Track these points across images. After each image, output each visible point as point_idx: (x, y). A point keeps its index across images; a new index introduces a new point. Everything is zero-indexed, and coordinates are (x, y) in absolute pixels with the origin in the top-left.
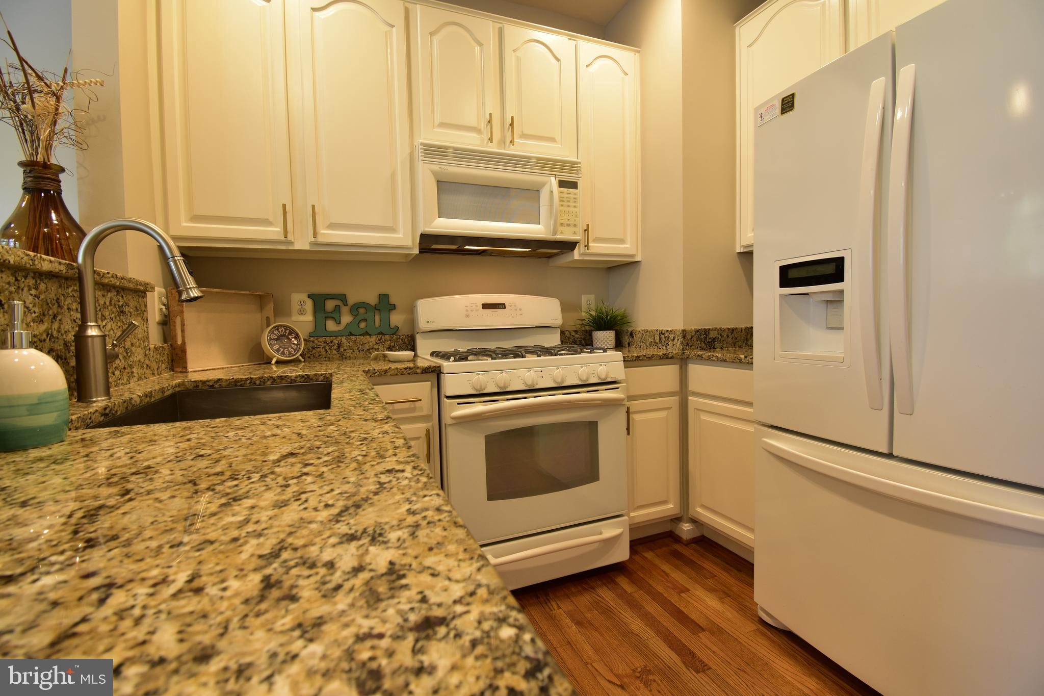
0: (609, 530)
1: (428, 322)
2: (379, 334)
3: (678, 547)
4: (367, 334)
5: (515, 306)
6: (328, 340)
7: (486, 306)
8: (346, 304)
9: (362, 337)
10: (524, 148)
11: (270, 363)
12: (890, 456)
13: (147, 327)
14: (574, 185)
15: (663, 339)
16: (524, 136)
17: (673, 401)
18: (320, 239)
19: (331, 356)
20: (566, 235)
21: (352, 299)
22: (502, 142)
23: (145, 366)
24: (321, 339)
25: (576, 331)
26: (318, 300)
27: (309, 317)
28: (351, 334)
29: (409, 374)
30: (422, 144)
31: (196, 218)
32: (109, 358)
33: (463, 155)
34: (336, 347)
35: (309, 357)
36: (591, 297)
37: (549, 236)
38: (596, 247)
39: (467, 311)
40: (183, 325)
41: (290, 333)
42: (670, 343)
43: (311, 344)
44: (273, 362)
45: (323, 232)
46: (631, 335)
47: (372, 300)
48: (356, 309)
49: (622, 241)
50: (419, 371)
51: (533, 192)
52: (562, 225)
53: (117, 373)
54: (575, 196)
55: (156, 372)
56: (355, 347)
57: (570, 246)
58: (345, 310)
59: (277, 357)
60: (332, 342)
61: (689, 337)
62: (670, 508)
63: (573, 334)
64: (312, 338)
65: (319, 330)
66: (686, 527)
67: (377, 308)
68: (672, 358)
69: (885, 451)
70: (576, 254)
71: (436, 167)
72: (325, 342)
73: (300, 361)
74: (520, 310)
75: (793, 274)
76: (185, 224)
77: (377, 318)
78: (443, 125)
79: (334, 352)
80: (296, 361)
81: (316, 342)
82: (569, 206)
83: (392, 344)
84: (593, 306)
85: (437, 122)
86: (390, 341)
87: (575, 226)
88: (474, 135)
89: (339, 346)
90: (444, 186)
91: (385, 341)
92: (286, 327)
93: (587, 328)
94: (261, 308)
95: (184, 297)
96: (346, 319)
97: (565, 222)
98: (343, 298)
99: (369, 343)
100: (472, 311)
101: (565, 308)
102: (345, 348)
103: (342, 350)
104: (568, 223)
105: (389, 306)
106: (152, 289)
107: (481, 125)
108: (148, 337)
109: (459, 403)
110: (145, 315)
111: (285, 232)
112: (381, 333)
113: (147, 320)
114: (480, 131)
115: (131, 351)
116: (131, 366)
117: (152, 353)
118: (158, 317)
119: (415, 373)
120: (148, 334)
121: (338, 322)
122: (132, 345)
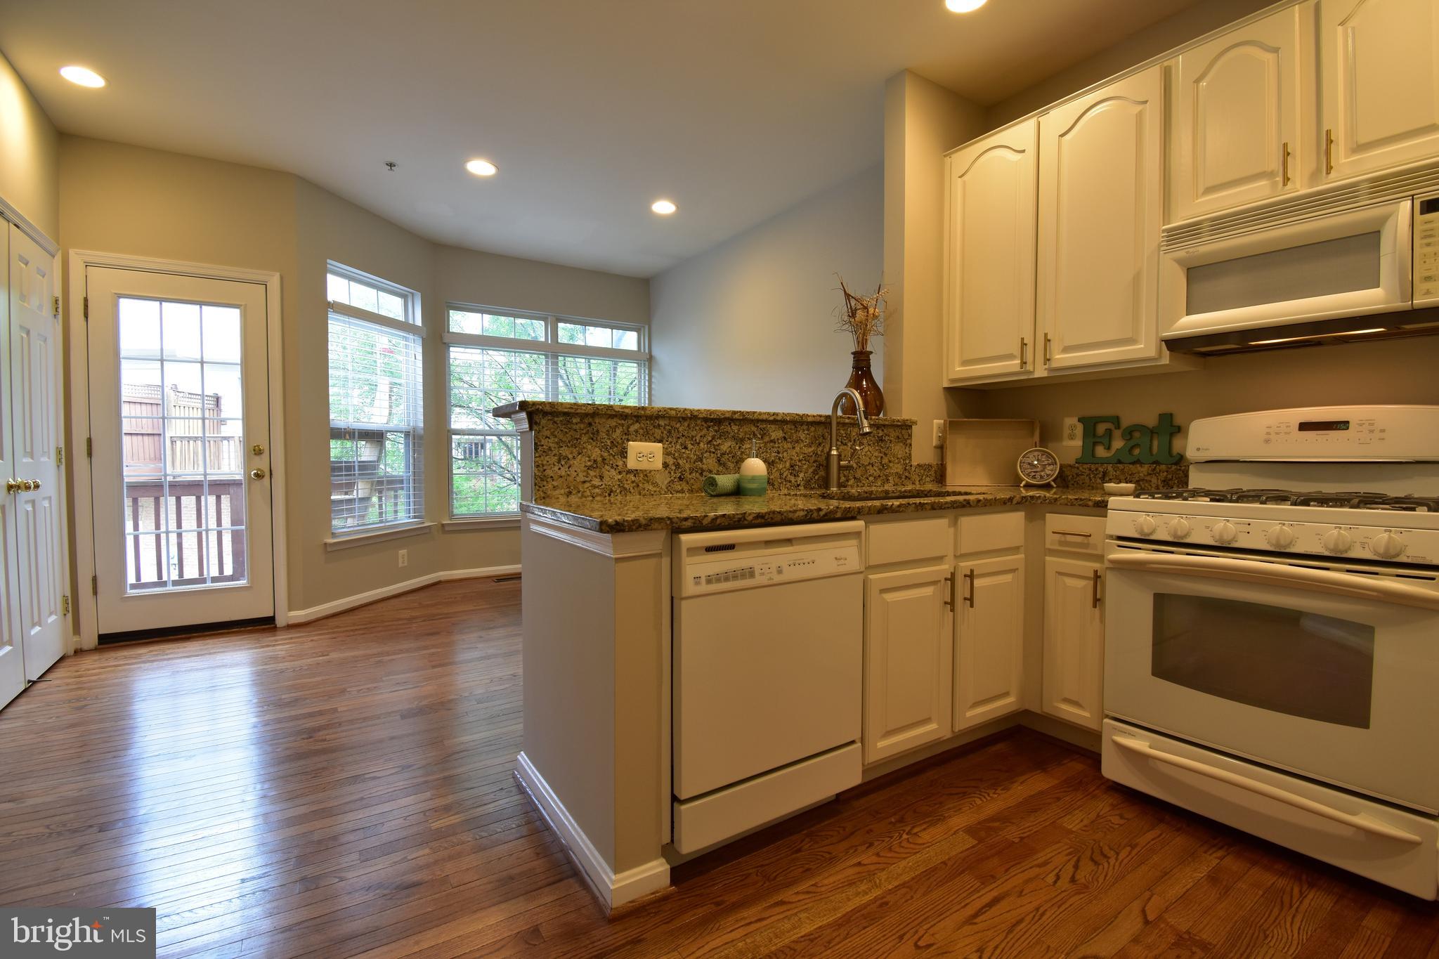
1: (1198, 449)
2: (1153, 463)
5: (1371, 425)
6: (1094, 466)
7: (1304, 426)
8: (1118, 427)
9: (1131, 466)
13: (910, 451)
16: (1362, 147)
18: (1053, 365)
19: (1094, 485)
21: (1125, 423)
24: (1085, 466)
26: (1089, 425)
27: (1078, 443)
28: (1119, 462)
29: (1080, 505)
30: (1164, 231)
31: (965, 363)
32: (840, 468)
33: (1221, 224)
34: (1101, 476)
35: (1073, 484)
37: (1400, 305)
39: (1269, 433)
40: (948, 449)
43: (1076, 471)
44: (1024, 483)
45: (1058, 357)
47: (1151, 420)
48: (1129, 433)
51: (1367, 237)
53: (871, 479)
56: (1122, 477)
58: (1117, 433)
59: (1027, 479)
60: (1097, 469)
64: (1073, 465)
65: (1088, 455)
67: (1155, 432)
72: (1090, 468)
73: (1052, 487)
74: (1383, 431)
76: (958, 369)
77: (1156, 444)
78: (1209, 190)
79: (1099, 481)
80: (1047, 487)
81: (1081, 468)
83: (1170, 476)
85: (1201, 190)
86: (1167, 472)
88: (1263, 183)
89: (1105, 474)
90: (1196, 273)
91: (1160, 471)
92: (1043, 452)
94: (1030, 433)
96: (1118, 444)
98: (1116, 421)
100: (1277, 434)
102: (1111, 477)
105: (1171, 428)
106: (915, 423)
107: (1275, 164)
108: (910, 457)
109: (1119, 546)
110: (908, 441)
111: (1024, 363)
112: (1157, 463)
113: (911, 445)
114: (1269, 175)
115: (888, 466)
116: (886, 476)
117: (913, 469)
118: (935, 442)
119: (1087, 506)
120: (910, 454)
121: (1109, 448)
122: (890, 462)
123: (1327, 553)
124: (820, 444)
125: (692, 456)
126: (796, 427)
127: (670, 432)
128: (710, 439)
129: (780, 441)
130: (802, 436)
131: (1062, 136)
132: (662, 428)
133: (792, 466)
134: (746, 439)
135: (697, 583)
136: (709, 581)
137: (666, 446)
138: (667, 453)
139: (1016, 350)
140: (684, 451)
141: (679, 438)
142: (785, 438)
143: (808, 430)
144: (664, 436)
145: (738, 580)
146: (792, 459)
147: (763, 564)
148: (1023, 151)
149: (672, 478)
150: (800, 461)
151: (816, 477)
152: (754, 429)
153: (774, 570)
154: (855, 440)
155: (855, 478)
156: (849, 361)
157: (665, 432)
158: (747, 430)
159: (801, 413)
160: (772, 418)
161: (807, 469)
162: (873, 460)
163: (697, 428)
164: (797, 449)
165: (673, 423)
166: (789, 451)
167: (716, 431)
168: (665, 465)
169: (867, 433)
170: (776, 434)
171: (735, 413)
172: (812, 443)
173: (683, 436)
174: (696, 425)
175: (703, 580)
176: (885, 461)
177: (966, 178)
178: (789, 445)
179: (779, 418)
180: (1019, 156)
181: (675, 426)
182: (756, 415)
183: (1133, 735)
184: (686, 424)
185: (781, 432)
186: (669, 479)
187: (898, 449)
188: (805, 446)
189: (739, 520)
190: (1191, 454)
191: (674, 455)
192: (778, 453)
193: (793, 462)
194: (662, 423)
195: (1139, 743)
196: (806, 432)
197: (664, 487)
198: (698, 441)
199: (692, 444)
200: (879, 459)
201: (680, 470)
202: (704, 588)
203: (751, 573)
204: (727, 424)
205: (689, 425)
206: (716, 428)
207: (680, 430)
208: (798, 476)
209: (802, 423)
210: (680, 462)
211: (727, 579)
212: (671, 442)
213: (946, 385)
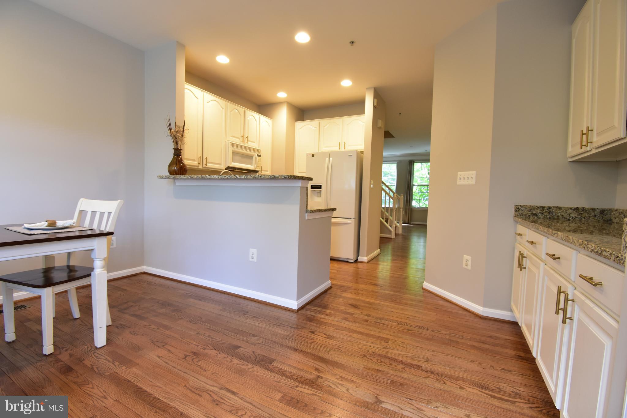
10: (250, 144)
14: (260, 156)
16: (249, 141)
18: (207, 166)
20: (257, 169)
22: (245, 143)
37: (254, 169)
38: (263, 172)
52: (256, 166)
54: (260, 159)
57: (257, 172)
71: (233, 149)
75: (313, 186)
78: (234, 137)
85: (231, 135)
87: (259, 166)
88: (239, 140)
90: (234, 153)
111: (198, 164)
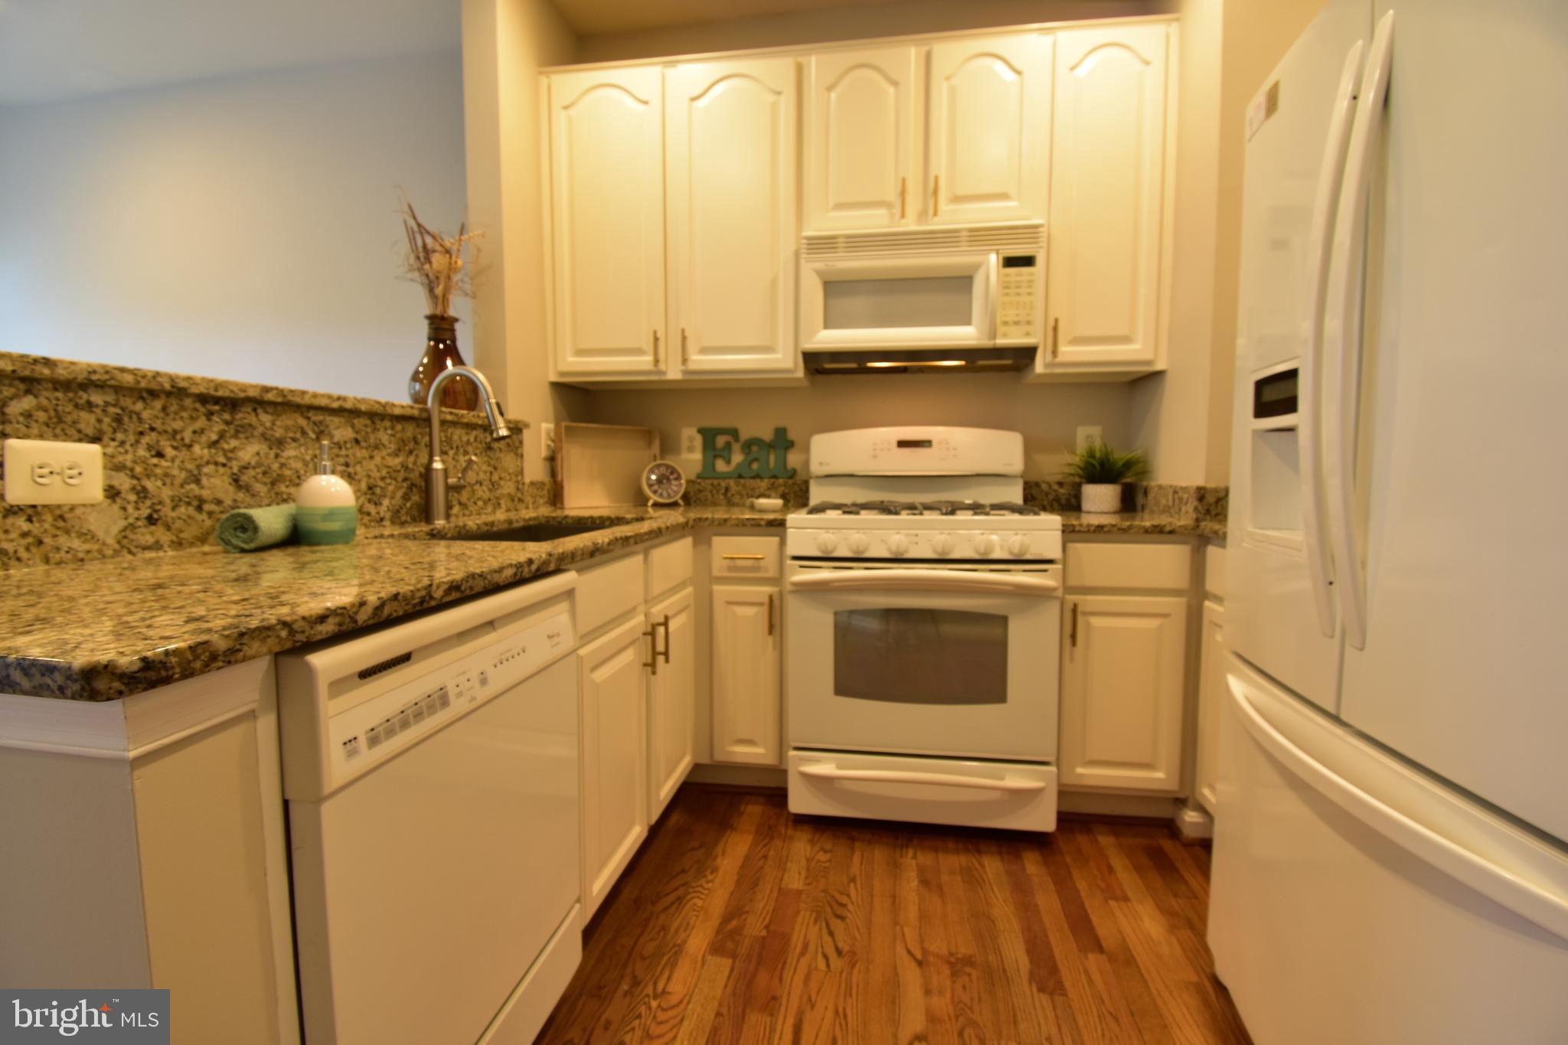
0: (1016, 779)
1: (822, 464)
2: (772, 477)
3: (1167, 844)
4: (757, 476)
5: (947, 443)
6: (715, 482)
7: (902, 444)
9: (752, 481)
10: (952, 217)
11: (646, 505)
12: (1336, 719)
13: (522, 463)
14: (1028, 261)
15: (1177, 502)
16: (957, 199)
17: (1176, 606)
18: (692, 366)
19: (716, 500)
20: (1012, 338)
21: (745, 435)
22: (923, 215)
23: (516, 499)
24: (708, 481)
25: (1061, 484)
26: (709, 436)
27: (697, 456)
28: (740, 476)
29: (752, 525)
30: (805, 238)
31: (580, 352)
32: (449, 488)
33: (857, 242)
34: (723, 491)
35: (695, 501)
36: (1095, 431)
37: (986, 343)
38: (1069, 352)
39: (875, 450)
40: (562, 461)
41: (672, 473)
42: (1184, 509)
43: (697, 487)
44: (650, 503)
45: (694, 357)
46: (1146, 492)
47: (767, 435)
48: (749, 445)
49: (1126, 339)
50: (763, 523)
51: (961, 282)
52: (1006, 323)
53: (480, 503)
54: (1030, 278)
55: (531, 506)
56: (744, 493)
57: (1026, 354)
58: (736, 447)
59: (654, 498)
60: (719, 485)
61: (1211, 499)
62: (1159, 777)
63: (1056, 487)
64: (699, 481)
65: (708, 471)
66: (1192, 817)
67: (771, 446)
68: (1171, 532)
69: (1331, 709)
70: (1039, 366)
71: (820, 266)
72: (712, 485)
73: (679, 505)
74: (955, 449)
75: (1266, 395)
76: (571, 359)
77: (772, 458)
78: (840, 206)
79: (721, 497)
81: (703, 484)
82: (1018, 294)
83: (787, 491)
84: (1098, 444)
85: (831, 204)
86: (785, 486)
87: (1029, 323)
88: (882, 212)
89: (727, 489)
90: (834, 287)
91: (778, 486)
92: (668, 467)
93: (1077, 480)
94: (650, 444)
95: (495, 435)
96: (737, 458)
97: (1011, 319)
98: (734, 433)
99: (759, 487)
100: (881, 450)
101: (1030, 449)
102: (733, 492)
103: (729, 494)
104: (1016, 319)
105: (782, 441)
106: (527, 426)
107: (892, 196)
108: (521, 472)
109: (802, 567)
110: (520, 451)
111: (657, 361)
112: (775, 477)
113: (522, 456)
114: (888, 205)
115: (499, 485)
116: (498, 498)
117: (526, 487)
118: (544, 453)
119: (759, 525)
120: (522, 469)
121: (728, 462)
122: (501, 478)
123: (977, 557)
124: (411, 452)
125: (175, 472)
126: (373, 422)
127: (118, 420)
128: (214, 437)
129: (349, 445)
130: (384, 437)
131: (694, 99)
132: (98, 411)
133: (370, 488)
134: (289, 440)
135: (352, 754)
136: (374, 741)
137: (110, 451)
138: (113, 466)
139: (647, 343)
140: (155, 461)
141: (141, 433)
142: (357, 441)
143: (393, 428)
144: (105, 427)
145: (423, 719)
146: (369, 476)
147: (458, 676)
148: (646, 103)
149: (131, 520)
150: (383, 479)
151: (408, 505)
152: (302, 422)
153: (475, 681)
154: (457, 447)
155: (460, 503)
156: (424, 328)
157: (107, 420)
158: (289, 422)
159: (383, 400)
160: (335, 405)
161: (394, 493)
162: (482, 476)
163: (185, 414)
164: (378, 460)
165: (127, 402)
166: (365, 463)
167: (227, 423)
168: (112, 493)
169: (504, 438)
170: (342, 432)
171: (266, 389)
172: (399, 450)
173: (152, 429)
174: (183, 408)
175: (362, 742)
176: (495, 478)
177: (573, 111)
178: (365, 453)
179: (348, 405)
180: (641, 107)
181: (132, 407)
182: (307, 397)
183: (818, 761)
184: (158, 404)
185: (350, 429)
186: (123, 523)
187: (508, 461)
188: (389, 455)
189: (422, 603)
190: (815, 468)
191: (132, 470)
192: (347, 465)
193: (372, 480)
194: (97, 398)
195: (825, 767)
196: (389, 432)
197: (111, 541)
198: (187, 441)
199: (175, 448)
200: (488, 474)
201: (148, 503)
202: (368, 757)
203: (440, 699)
204: (249, 410)
205: (164, 409)
206: (227, 416)
207: (145, 415)
208: (381, 504)
209: (383, 417)
210: (149, 484)
211: (405, 725)
212: (122, 443)
213: (554, 378)
